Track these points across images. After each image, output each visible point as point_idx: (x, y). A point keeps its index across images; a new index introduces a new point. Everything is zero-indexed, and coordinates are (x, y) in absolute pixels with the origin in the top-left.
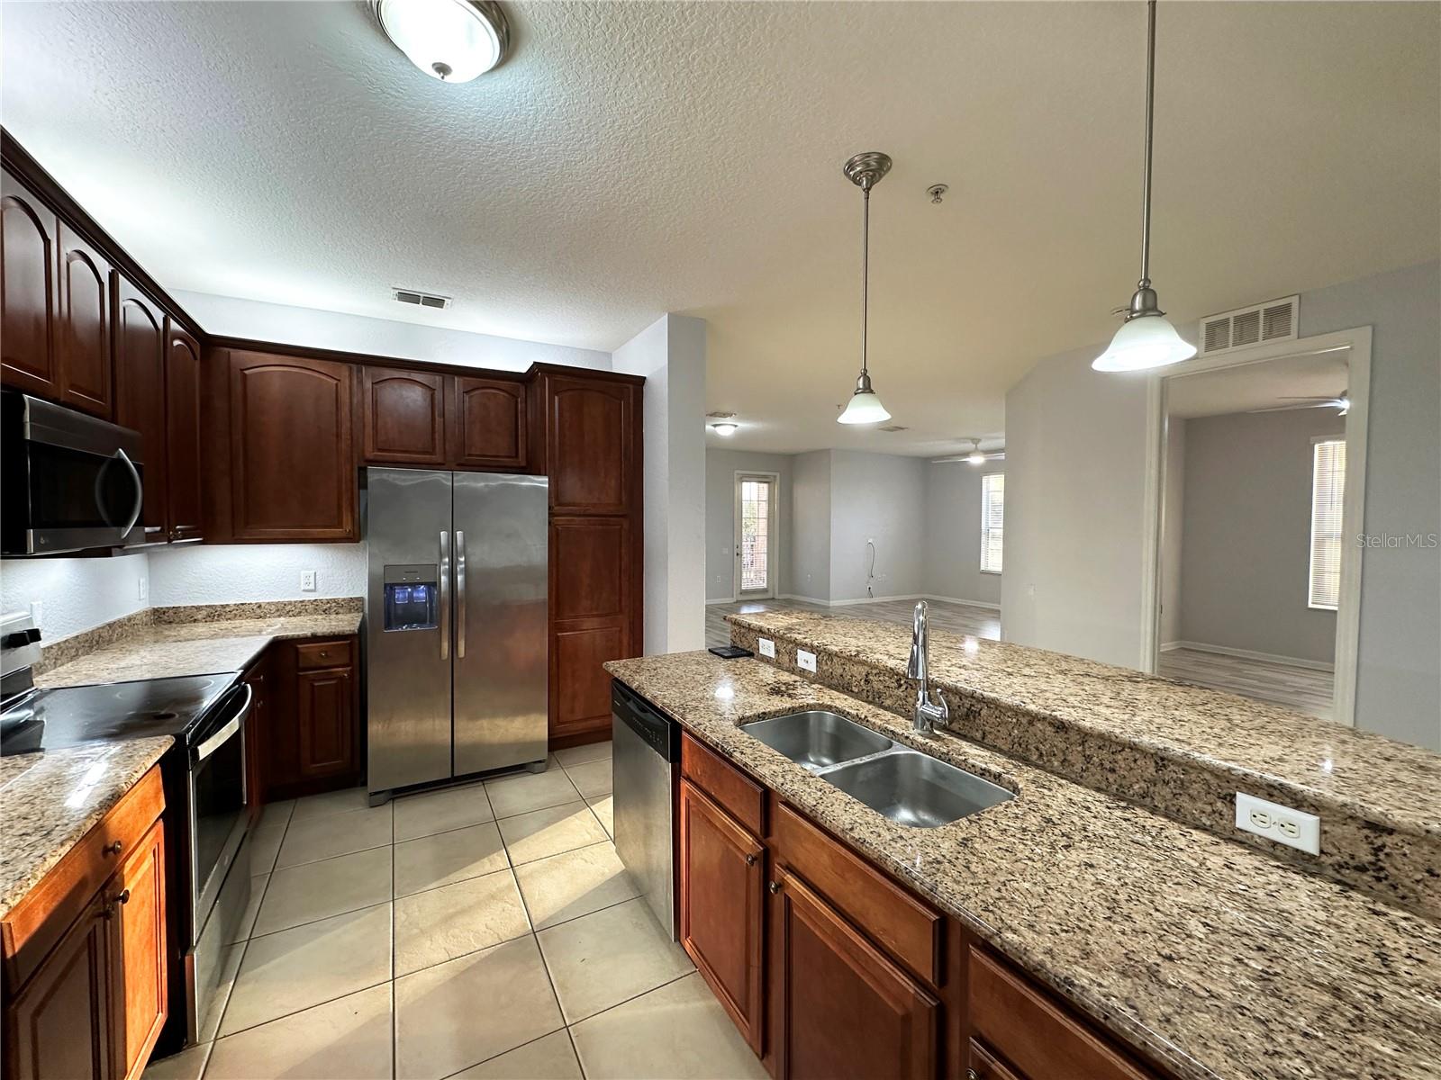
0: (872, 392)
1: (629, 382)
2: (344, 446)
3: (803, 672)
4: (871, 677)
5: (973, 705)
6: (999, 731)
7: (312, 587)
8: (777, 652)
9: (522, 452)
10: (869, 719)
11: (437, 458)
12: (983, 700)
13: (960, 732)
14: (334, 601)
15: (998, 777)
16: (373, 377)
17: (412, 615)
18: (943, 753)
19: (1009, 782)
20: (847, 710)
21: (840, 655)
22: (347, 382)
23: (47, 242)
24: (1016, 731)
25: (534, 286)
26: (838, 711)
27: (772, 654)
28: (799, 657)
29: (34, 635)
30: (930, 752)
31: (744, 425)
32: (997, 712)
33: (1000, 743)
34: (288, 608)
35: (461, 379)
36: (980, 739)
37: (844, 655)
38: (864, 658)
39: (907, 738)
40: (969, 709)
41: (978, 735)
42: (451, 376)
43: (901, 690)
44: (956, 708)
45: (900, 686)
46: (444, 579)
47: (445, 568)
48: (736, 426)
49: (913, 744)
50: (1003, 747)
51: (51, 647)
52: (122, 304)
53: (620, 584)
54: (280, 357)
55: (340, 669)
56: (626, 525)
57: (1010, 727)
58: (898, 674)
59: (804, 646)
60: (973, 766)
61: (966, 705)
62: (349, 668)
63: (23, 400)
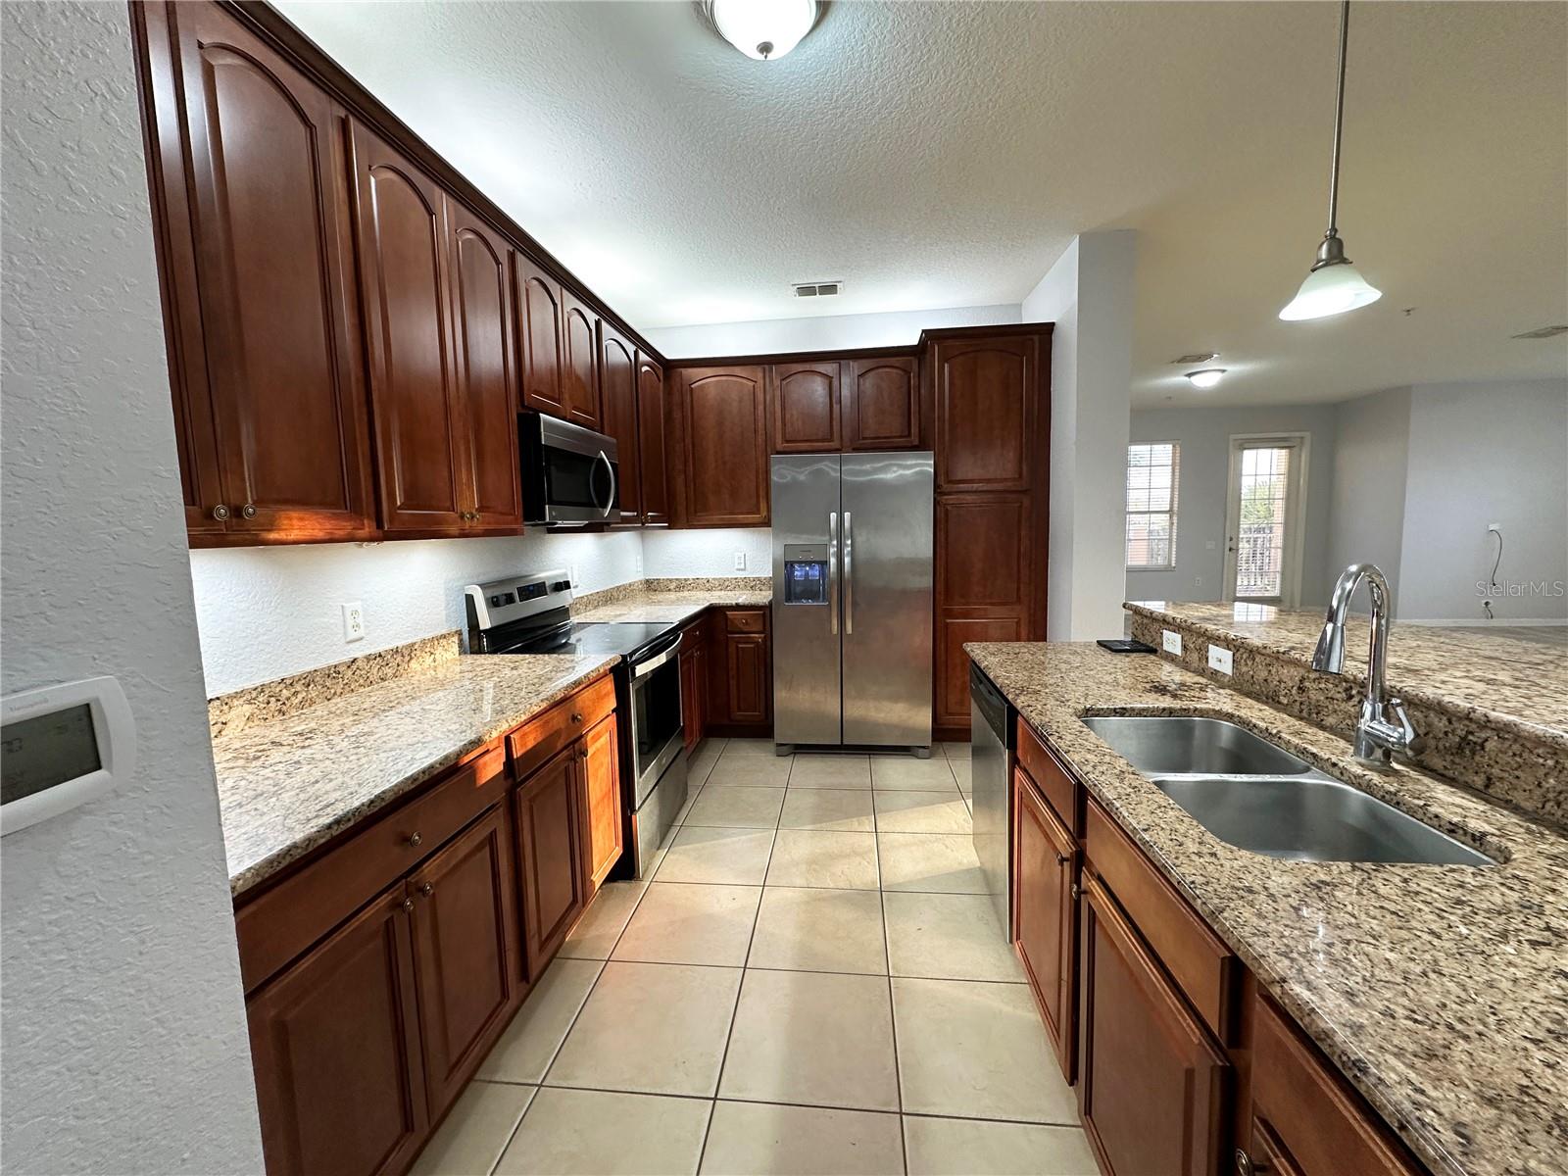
0: (1344, 261)
1: (1030, 333)
2: (761, 439)
3: (1214, 675)
4: (1307, 684)
5: (1472, 733)
6: (1517, 777)
7: (742, 566)
8: (1185, 648)
9: (914, 430)
10: (1283, 735)
11: (835, 444)
12: (1486, 723)
13: (1446, 772)
14: (759, 579)
15: (1479, 839)
16: (781, 374)
17: (811, 591)
18: (1387, 792)
19: (1499, 849)
20: (1254, 721)
21: (1264, 651)
22: (762, 382)
23: (555, 304)
24: (1552, 781)
25: (915, 245)
26: (1242, 721)
27: (1178, 651)
28: (1210, 654)
29: (566, 585)
30: (1368, 788)
31: (1235, 369)
32: (1516, 747)
33: (1518, 797)
34: (727, 583)
35: (856, 364)
36: (1482, 788)
37: (1268, 651)
38: (1297, 656)
39: (1334, 765)
40: (1463, 739)
41: (1479, 781)
42: (846, 361)
43: (1351, 703)
44: (1441, 735)
45: (1351, 697)
46: (833, 561)
47: (833, 550)
48: (1224, 371)
49: (1343, 774)
50: (1523, 804)
51: (583, 597)
52: (604, 344)
53: (1019, 571)
54: (714, 369)
55: (757, 635)
56: (1026, 501)
57: (1541, 772)
58: (1346, 681)
59: (1217, 640)
60: (1437, 816)
61: (1459, 732)
62: (763, 635)
63: (539, 417)
